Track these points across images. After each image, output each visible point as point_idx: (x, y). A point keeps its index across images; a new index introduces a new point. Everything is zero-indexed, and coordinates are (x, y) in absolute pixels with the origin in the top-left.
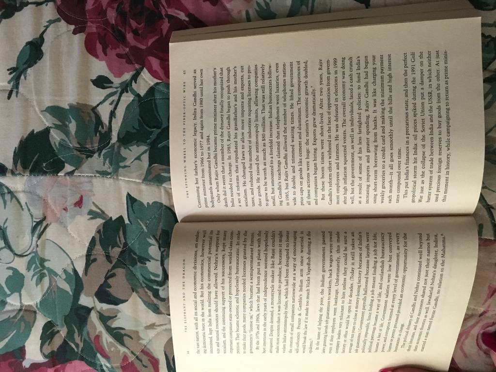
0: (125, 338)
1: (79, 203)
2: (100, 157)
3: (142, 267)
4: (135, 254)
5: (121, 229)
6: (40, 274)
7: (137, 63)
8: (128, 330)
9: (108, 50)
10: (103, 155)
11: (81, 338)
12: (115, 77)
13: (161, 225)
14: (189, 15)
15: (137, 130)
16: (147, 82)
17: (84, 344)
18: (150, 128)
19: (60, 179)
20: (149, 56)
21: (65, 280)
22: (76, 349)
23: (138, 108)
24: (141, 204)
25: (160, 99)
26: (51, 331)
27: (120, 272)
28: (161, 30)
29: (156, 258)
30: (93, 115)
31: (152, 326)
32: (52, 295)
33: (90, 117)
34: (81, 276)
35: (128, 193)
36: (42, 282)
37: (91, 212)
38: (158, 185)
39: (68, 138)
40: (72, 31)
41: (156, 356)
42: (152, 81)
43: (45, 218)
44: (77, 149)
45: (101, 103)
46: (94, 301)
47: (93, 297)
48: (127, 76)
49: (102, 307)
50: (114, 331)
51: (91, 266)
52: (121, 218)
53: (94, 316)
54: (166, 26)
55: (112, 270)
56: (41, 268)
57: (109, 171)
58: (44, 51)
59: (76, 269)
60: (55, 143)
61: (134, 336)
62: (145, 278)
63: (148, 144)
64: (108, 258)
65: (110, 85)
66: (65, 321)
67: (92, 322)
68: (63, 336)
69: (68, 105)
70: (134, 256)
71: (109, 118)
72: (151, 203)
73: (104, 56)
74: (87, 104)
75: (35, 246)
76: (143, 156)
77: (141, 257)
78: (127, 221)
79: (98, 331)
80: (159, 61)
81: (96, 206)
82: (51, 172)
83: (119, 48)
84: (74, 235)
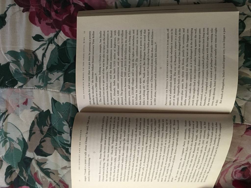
0: (51, 174)
1: (26, 103)
2: (37, 78)
3: (60, 137)
4: (56, 130)
5: (49, 117)
6: (5, 141)
7: (57, 28)
8: (52, 170)
9: (42, 21)
10: (39, 77)
11: (27, 174)
12: (45, 35)
13: (70, 115)
14: (85, 3)
15: (57, 64)
16: (62, 38)
17: (28, 177)
18: (64, 63)
19: (15, 90)
20: (63, 24)
21: (18, 143)
22: (24, 180)
23: (58, 52)
24: (60, 103)
25: (69, 47)
26: (10, 170)
27: (48, 139)
28: (70, 10)
29: (68, 132)
30: (33, 56)
31: (65, 168)
32: (11, 151)
33: (32, 56)
34: (27, 142)
35: (52, 97)
36: (6, 145)
37: (32, 108)
38: (68, 94)
39: (20, 68)
40: (22, 11)
41: (67, 184)
42: (66, 38)
43: (7, 111)
44: (24, 74)
45: (38, 49)
46: (34, 154)
47: (33, 152)
48: (52, 35)
49: (38, 158)
50: (45, 170)
51: (32, 136)
52: (48, 111)
53: (34, 163)
54: (72, 9)
55: (43, 138)
56: (5, 138)
57: (42, 85)
58: (6, 21)
59: (24, 138)
60: (12, 70)
61: (56, 173)
62: (61, 142)
63: (63, 72)
64: (42, 132)
65: (42, 40)
66: (18, 165)
67: (33, 166)
68: (17, 173)
69: (20, 50)
70: (56, 131)
71: (42, 57)
72: (64, 103)
73: (39, 24)
74: (30, 49)
75: (2, 125)
76: (60, 77)
77: (59, 131)
78: (51, 112)
79: (36, 171)
80: (69, 27)
81: (35, 104)
82: (10, 86)
83: (47, 20)
84: (23, 120)
